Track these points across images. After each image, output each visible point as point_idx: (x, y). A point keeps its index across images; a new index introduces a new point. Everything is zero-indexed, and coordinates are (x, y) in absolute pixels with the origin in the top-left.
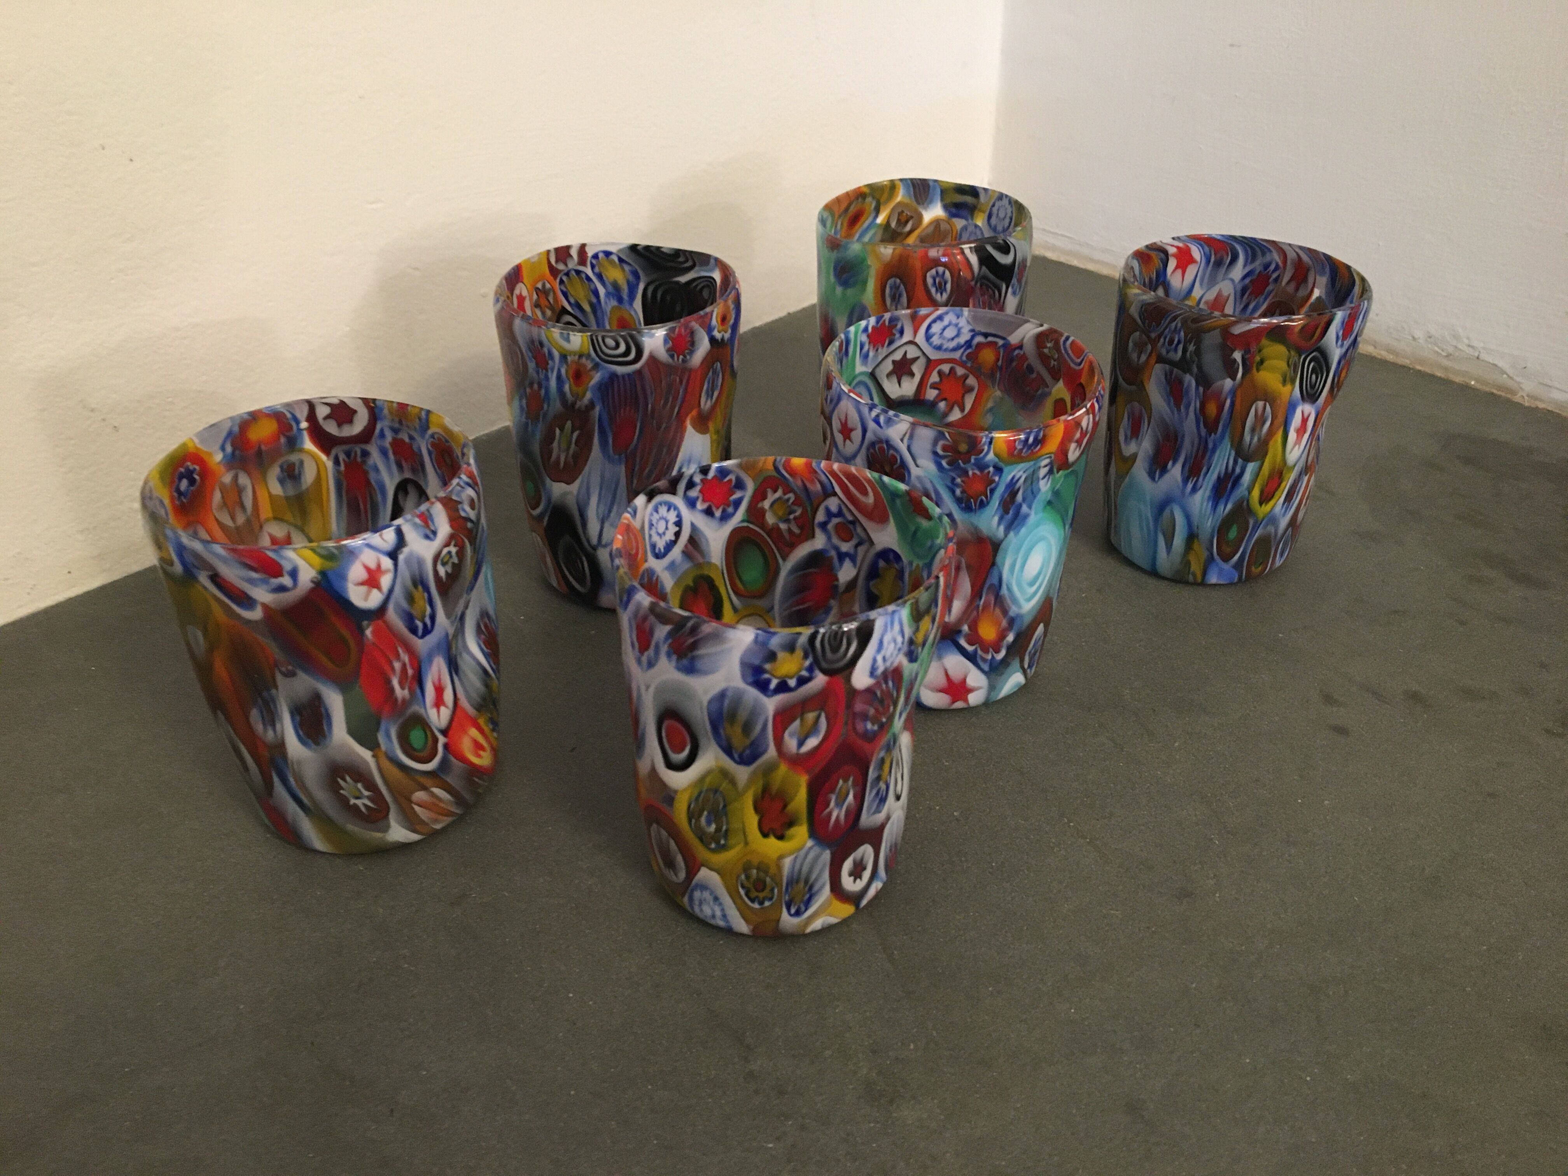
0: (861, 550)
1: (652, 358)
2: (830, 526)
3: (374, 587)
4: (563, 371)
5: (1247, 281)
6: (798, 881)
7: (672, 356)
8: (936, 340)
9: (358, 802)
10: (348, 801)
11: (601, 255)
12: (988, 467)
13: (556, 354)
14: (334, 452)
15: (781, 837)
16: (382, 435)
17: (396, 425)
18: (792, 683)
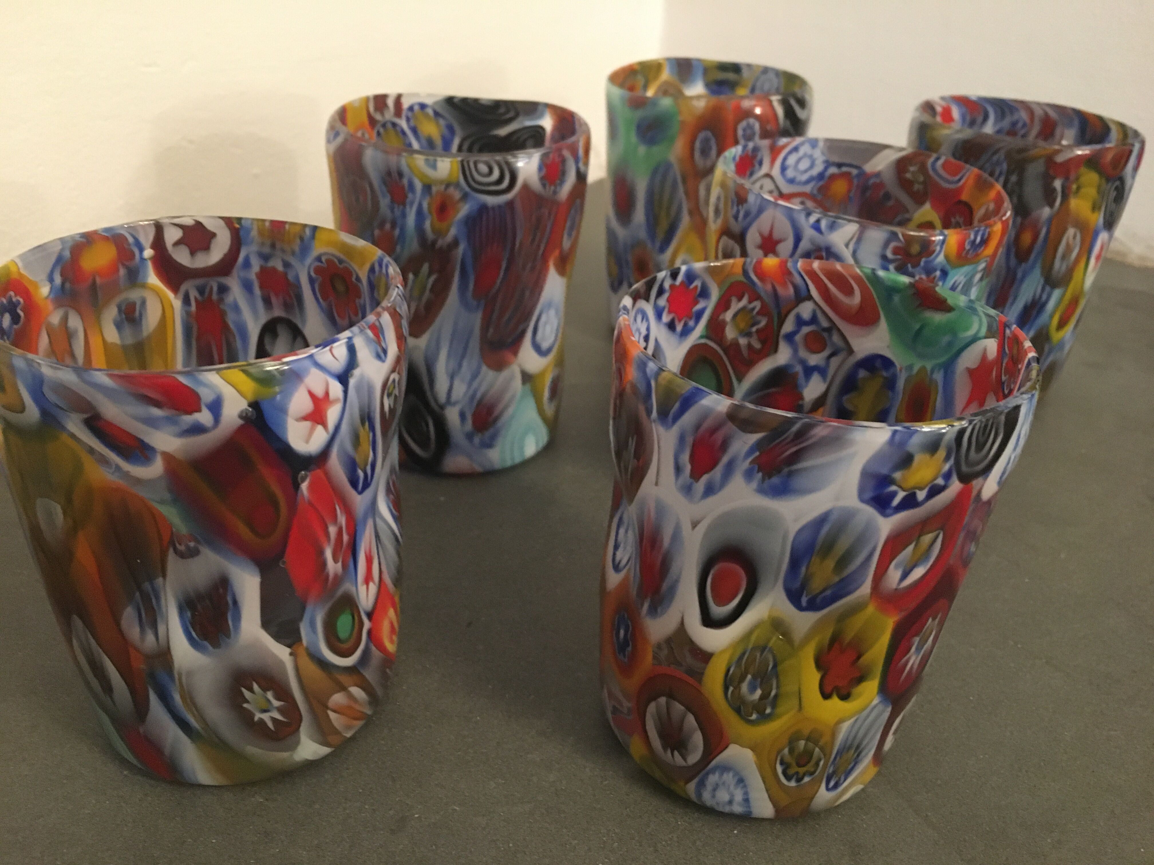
0: (835, 361)
1: (526, 187)
2: (798, 338)
3: (318, 424)
4: (425, 205)
6: (850, 748)
7: (544, 185)
8: (790, 173)
9: (265, 717)
10: (252, 715)
11: (416, 108)
12: (935, 270)
13: (418, 186)
14: (183, 288)
15: (845, 697)
16: (247, 264)
17: (267, 250)
18: (921, 495)
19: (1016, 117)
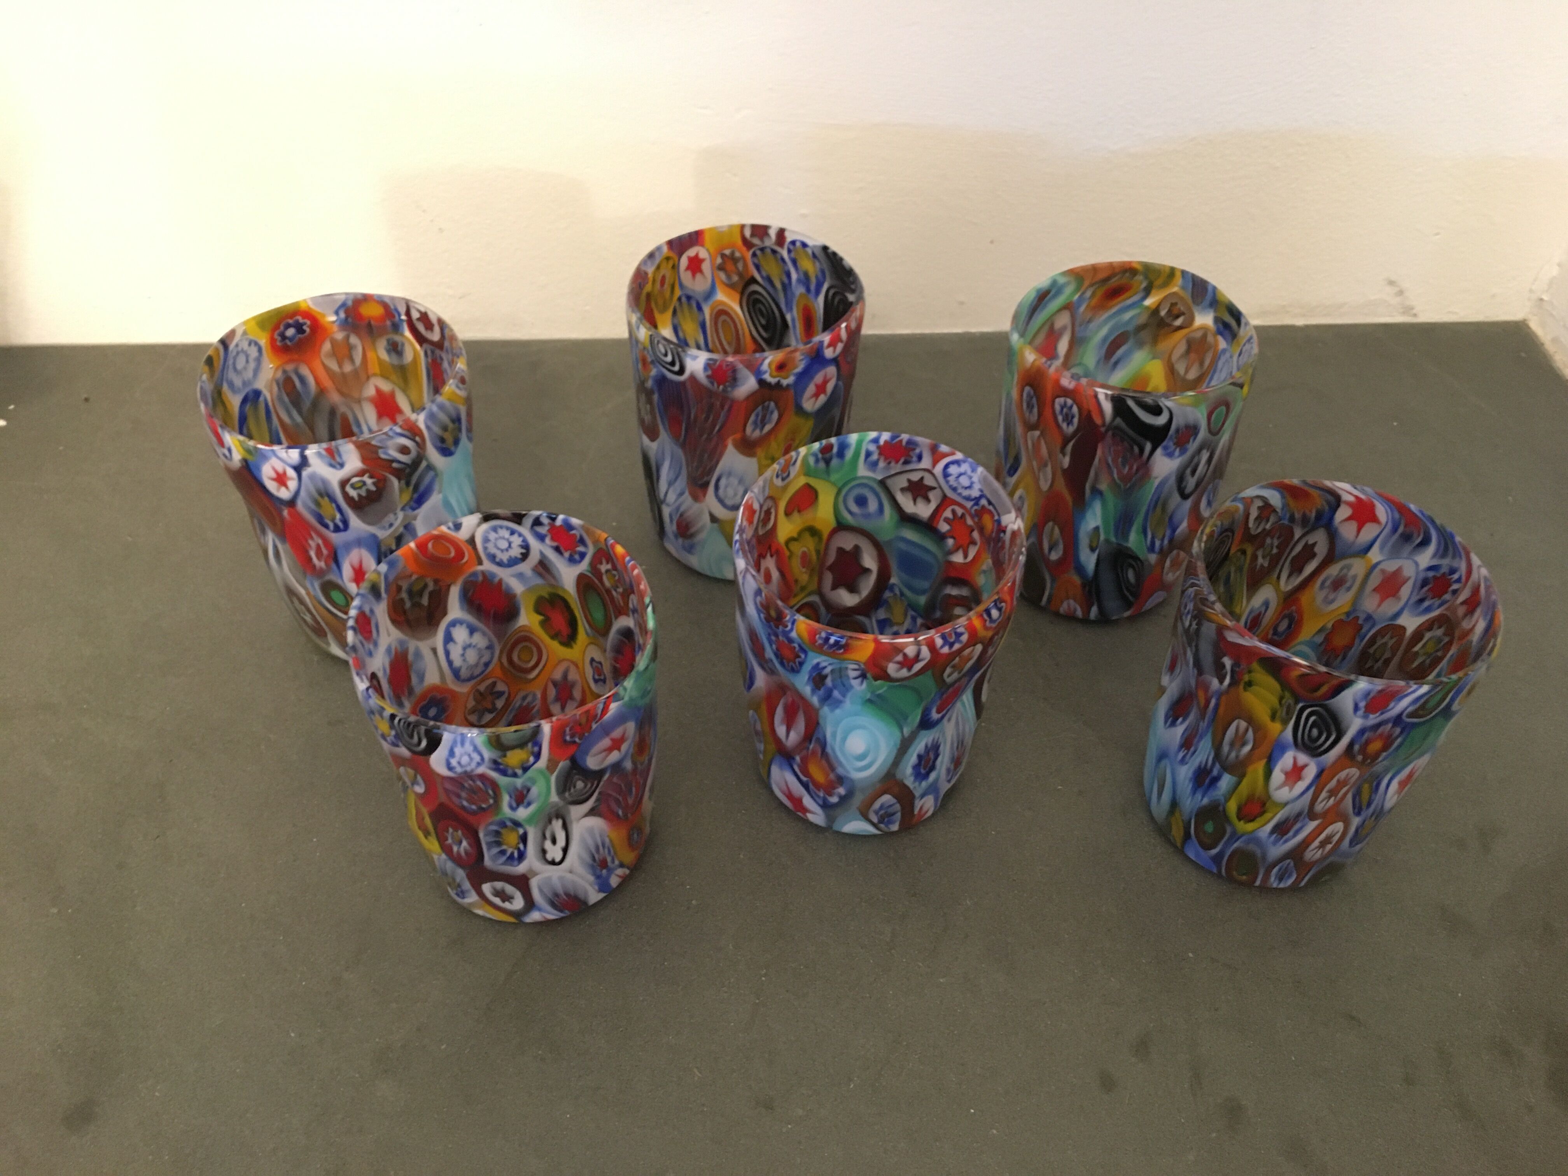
1: (693, 378)
3: (283, 485)
5: (1431, 574)
7: (712, 384)
8: (952, 481)
11: (798, 244)
12: (794, 642)
14: (423, 347)
19: (1455, 564)
